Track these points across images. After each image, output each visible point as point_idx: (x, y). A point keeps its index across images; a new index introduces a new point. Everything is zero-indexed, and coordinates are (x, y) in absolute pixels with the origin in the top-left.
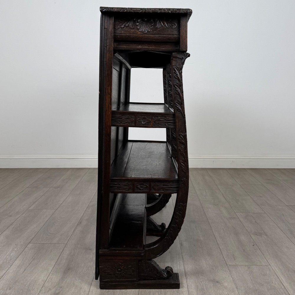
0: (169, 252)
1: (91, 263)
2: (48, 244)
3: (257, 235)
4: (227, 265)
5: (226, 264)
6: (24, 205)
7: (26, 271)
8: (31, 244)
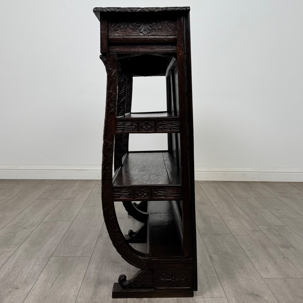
2: (71, 258)
3: (284, 248)
4: (263, 278)
5: (261, 277)
7: (54, 286)
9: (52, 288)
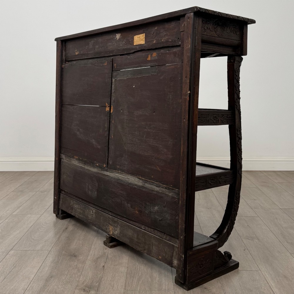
1: (75, 270)
2: (30, 251)
3: (248, 239)
6: (8, 210)
8: (13, 251)
9: (4, 281)
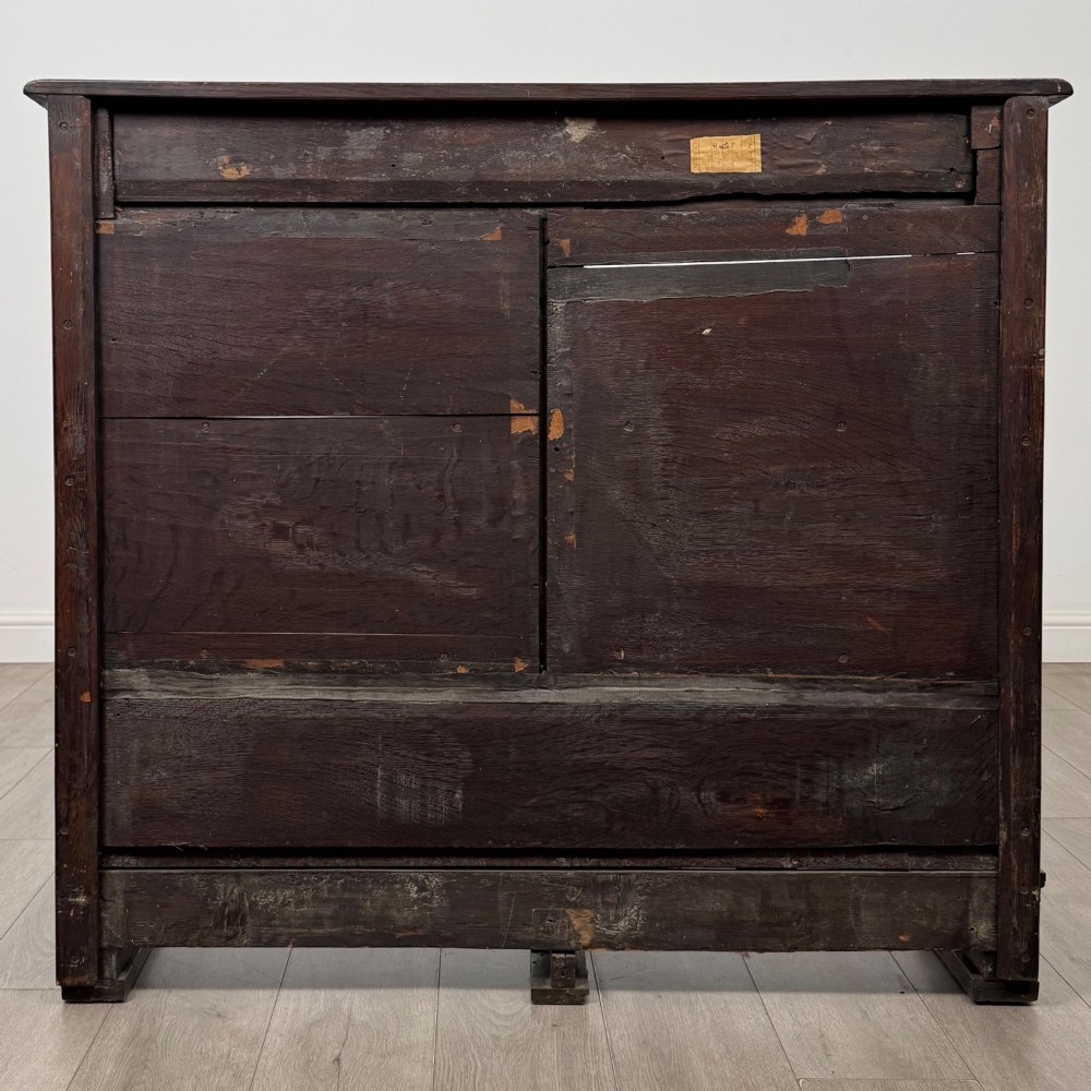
0: (554, 1025)
